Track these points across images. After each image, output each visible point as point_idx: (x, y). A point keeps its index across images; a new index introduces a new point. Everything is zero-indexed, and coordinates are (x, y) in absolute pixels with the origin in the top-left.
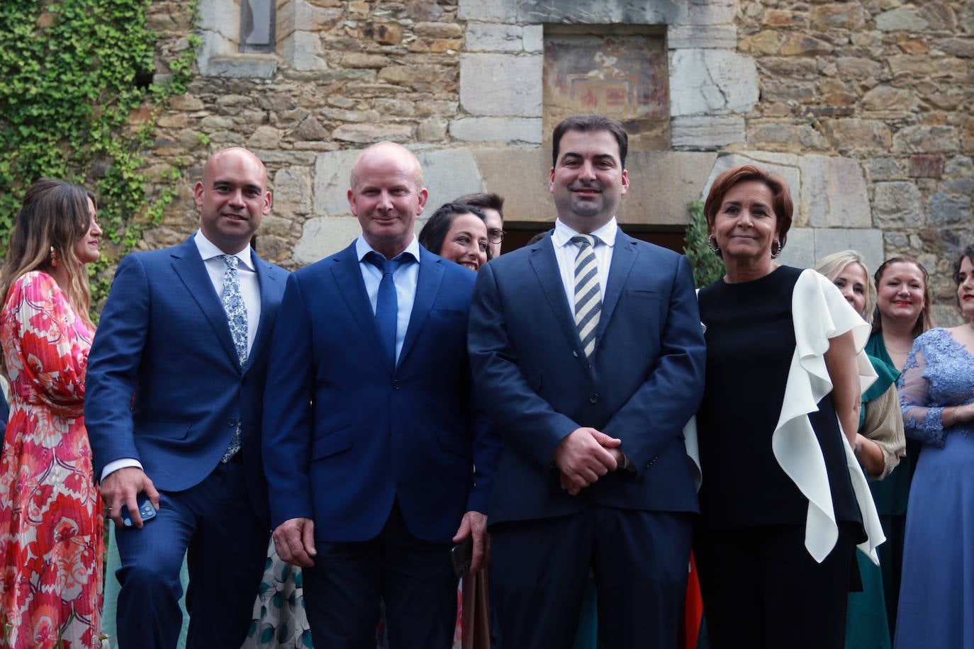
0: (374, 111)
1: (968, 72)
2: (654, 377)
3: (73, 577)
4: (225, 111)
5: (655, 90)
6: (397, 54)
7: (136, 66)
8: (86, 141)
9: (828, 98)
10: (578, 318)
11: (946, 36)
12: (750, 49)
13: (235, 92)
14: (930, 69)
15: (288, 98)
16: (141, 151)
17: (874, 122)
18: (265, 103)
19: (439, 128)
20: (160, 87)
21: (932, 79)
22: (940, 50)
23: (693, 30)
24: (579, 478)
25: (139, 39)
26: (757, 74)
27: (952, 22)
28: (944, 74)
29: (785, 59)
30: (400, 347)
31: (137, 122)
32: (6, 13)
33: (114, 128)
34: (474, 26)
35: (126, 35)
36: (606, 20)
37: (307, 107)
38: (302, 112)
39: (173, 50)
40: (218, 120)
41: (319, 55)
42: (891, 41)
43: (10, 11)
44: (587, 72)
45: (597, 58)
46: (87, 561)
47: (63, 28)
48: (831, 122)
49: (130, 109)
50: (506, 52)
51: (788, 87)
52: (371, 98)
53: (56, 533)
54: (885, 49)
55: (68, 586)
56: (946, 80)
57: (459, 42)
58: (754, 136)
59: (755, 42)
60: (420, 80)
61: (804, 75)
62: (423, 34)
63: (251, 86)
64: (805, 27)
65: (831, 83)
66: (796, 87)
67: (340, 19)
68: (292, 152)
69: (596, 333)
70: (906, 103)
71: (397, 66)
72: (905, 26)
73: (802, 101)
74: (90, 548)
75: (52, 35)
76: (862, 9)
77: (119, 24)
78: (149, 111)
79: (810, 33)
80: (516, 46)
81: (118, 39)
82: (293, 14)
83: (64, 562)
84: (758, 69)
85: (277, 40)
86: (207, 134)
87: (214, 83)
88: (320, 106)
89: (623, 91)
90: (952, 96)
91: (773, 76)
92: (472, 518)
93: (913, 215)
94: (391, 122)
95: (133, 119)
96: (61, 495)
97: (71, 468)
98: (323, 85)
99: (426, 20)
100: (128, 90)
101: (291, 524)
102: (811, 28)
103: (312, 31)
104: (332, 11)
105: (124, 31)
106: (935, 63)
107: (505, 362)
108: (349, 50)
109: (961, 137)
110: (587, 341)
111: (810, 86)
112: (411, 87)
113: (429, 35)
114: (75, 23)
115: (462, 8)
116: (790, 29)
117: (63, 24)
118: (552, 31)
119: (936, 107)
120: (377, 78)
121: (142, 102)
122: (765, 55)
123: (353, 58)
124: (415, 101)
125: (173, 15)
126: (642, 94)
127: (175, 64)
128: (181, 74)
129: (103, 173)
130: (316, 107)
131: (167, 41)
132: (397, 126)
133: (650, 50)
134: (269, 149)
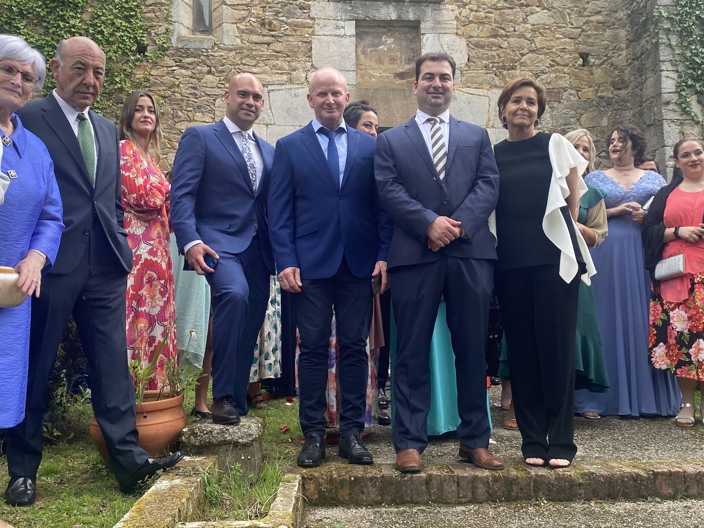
0: (267, 67)
1: (575, 46)
2: (475, 191)
3: (155, 302)
4: (187, 67)
5: (414, 56)
6: (278, 36)
7: (137, 42)
8: (112, 83)
9: (503, 60)
10: (435, 160)
11: (564, 27)
12: (463, 33)
13: (192, 57)
14: (555, 45)
15: (220, 60)
16: (142, 88)
17: (527, 72)
18: (208, 62)
19: (302, 76)
20: (151, 53)
21: (556, 50)
22: (560, 35)
23: (434, 24)
24: (440, 242)
25: (138, 27)
26: (467, 47)
27: (567, 20)
28: (561, 47)
29: (482, 39)
30: (341, 177)
31: (139, 72)
32: (65, 13)
33: (127, 76)
34: (319, 21)
35: (131, 25)
36: (389, 18)
37: (231, 65)
38: (229, 68)
39: (157, 33)
40: (183, 71)
41: (237, 37)
42: (535, 29)
43: (67, 12)
44: (378, 47)
45: (383, 39)
46: (163, 294)
47: (96, 21)
48: (505, 72)
49: (135, 65)
50: (336, 36)
51: (483, 54)
52: (265, 60)
53: (145, 280)
54: (533, 34)
55: (153, 307)
56: (563, 50)
57: (311, 30)
58: (465, 80)
59: (466, 30)
60: (290, 51)
61: (491, 48)
62: (292, 25)
63: (200, 53)
64: (491, 22)
65: (505, 52)
66: (487, 54)
67: (247, 17)
68: (224, 89)
69: (445, 167)
70: (543, 62)
71: (279, 43)
72: (543, 22)
73: (490, 61)
74: (164, 286)
75: (91, 24)
76: (521, 12)
77: (127, 18)
78: (146, 66)
79: (494, 25)
80: (341, 32)
81: (127, 27)
82: (222, 14)
83: (150, 294)
84: (467, 44)
85: (213, 28)
86: (178, 79)
87: (180, 52)
88: (238, 64)
89: (397, 56)
90: (566, 59)
91: (475, 48)
92: (381, 264)
93: (546, 121)
94: (276, 73)
95: (137, 71)
96: (146, 259)
97: (151, 245)
98: (239, 53)
99: (294, 18)
100: (133, 55)
101: (289, 270)
102: (494, 23)
103: (232, 23)
104: (243, 12)
105: (130, 22)
106: (558, 41)
107: (397, 184)
108: (253, 34)
109: (571, 80)
110: (440, 172)
111: (494, 53)
112: (286, 54)
113: (295, 26)
114: (103, 18)
115: (312, 11)
116: (484, 23)
117: (96, 18)
118: (360, 24)
119: (558, 64)
120: (268, 49)
121: (141, 61)
122: (471, 37)
123: (254, 38)
124: (289, 62)
125: (156, 14)
126: (407, 58)
127: (159, 41)
128: (163, 46)
129: (122, 100)
130: (236, 65)
131: (154, 28)
132: (279, 75)
133: (411, 35)
134: (211, 88)
